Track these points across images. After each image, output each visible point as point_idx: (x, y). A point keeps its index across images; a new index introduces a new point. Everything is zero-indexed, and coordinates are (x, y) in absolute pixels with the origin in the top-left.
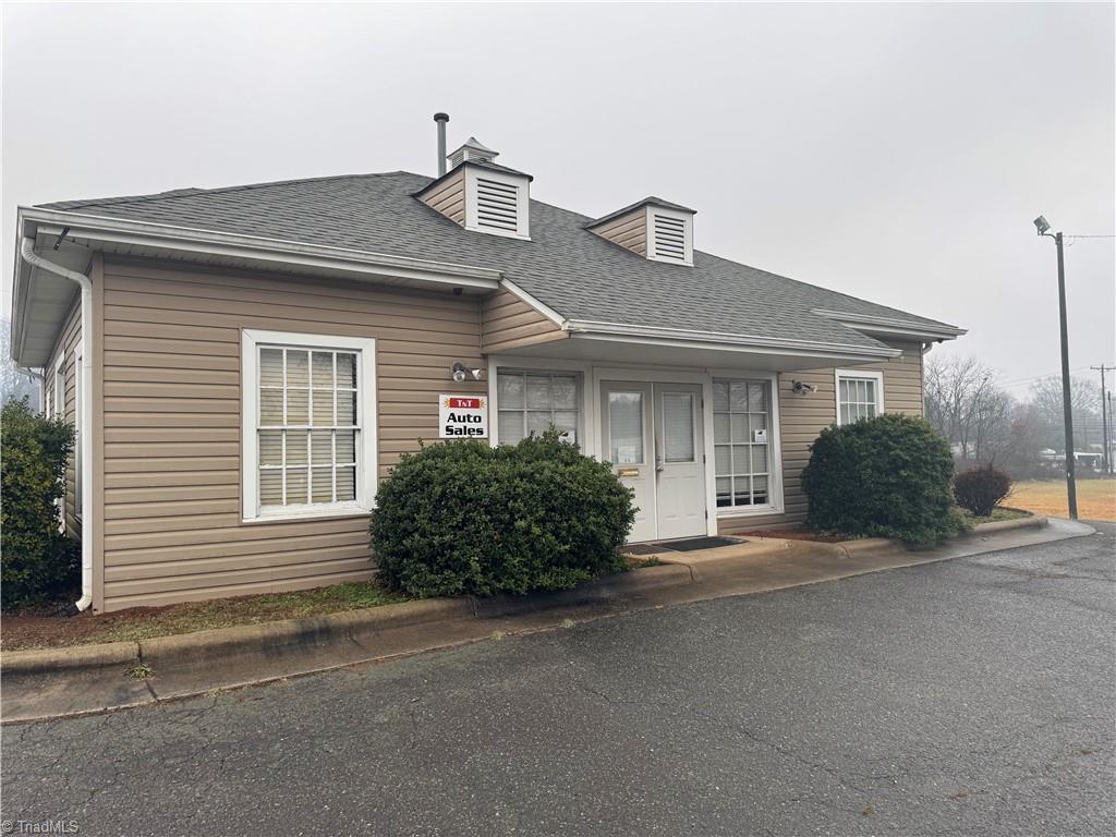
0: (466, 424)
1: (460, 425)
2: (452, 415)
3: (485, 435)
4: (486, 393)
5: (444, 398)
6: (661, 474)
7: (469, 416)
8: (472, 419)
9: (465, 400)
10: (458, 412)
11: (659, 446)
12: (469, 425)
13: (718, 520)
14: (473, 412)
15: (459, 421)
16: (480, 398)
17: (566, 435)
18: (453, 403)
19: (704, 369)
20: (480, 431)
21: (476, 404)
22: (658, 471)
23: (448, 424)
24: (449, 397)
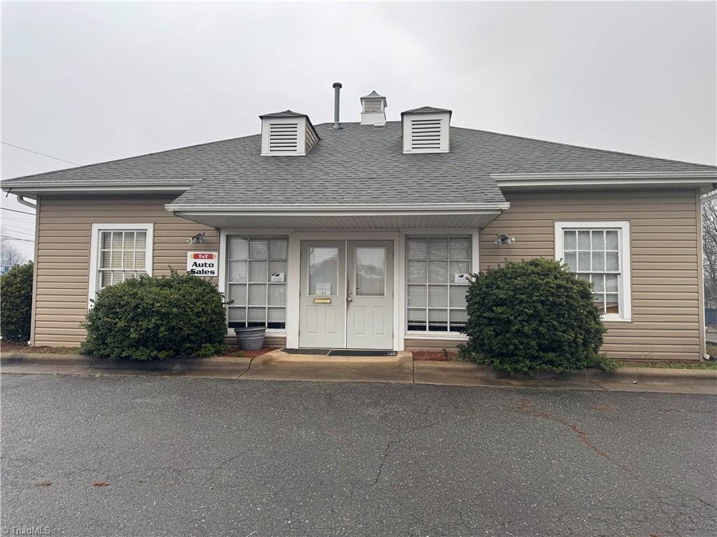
0: (204, 268)
1: (200, 269)
2: (195, 263)
3: (216, 275)
4: (218, 250)
5: (190, 254)
6: (351, 304)
7: (206, 264)
8: (207, 265)
9: (204, 255)
10: (198, 261)
11: (350, 285)
12: (205, 269)
13: (405, 340)
14: (209, 261)
15: (199, 266)
16: (213, 253)
17: (278, 275)
18: (196, 257)
19: (398, 229)
20: (213, 272)
21: (210, 257)
22: (349, 302)
23: (193, 268)
24: (193, 253)
